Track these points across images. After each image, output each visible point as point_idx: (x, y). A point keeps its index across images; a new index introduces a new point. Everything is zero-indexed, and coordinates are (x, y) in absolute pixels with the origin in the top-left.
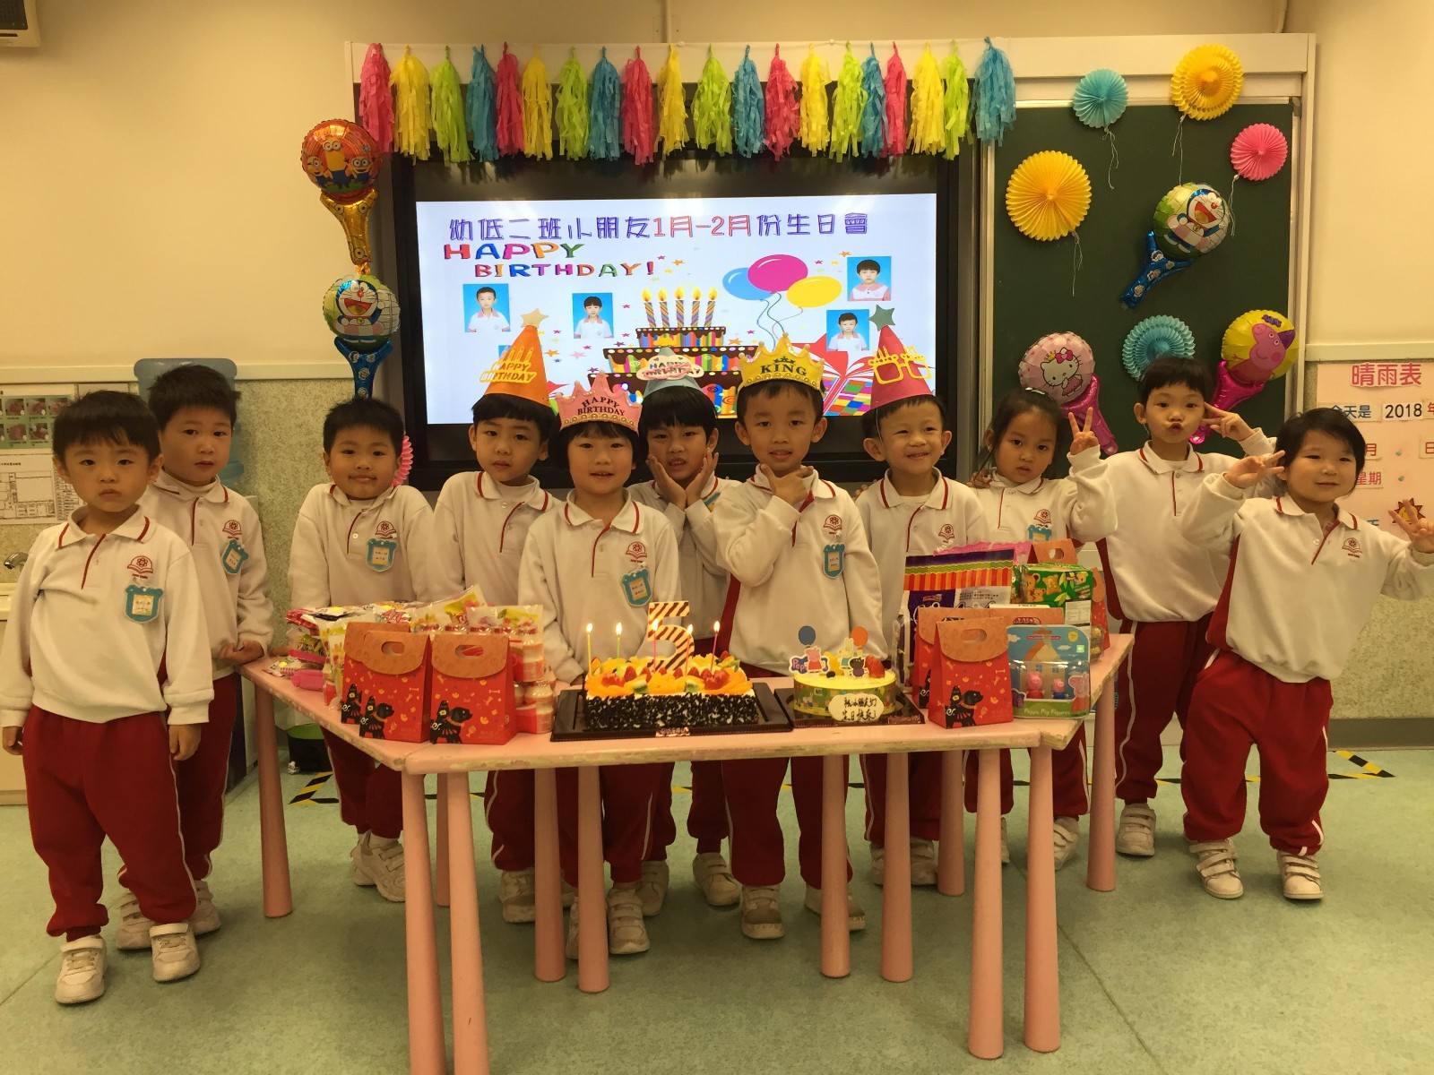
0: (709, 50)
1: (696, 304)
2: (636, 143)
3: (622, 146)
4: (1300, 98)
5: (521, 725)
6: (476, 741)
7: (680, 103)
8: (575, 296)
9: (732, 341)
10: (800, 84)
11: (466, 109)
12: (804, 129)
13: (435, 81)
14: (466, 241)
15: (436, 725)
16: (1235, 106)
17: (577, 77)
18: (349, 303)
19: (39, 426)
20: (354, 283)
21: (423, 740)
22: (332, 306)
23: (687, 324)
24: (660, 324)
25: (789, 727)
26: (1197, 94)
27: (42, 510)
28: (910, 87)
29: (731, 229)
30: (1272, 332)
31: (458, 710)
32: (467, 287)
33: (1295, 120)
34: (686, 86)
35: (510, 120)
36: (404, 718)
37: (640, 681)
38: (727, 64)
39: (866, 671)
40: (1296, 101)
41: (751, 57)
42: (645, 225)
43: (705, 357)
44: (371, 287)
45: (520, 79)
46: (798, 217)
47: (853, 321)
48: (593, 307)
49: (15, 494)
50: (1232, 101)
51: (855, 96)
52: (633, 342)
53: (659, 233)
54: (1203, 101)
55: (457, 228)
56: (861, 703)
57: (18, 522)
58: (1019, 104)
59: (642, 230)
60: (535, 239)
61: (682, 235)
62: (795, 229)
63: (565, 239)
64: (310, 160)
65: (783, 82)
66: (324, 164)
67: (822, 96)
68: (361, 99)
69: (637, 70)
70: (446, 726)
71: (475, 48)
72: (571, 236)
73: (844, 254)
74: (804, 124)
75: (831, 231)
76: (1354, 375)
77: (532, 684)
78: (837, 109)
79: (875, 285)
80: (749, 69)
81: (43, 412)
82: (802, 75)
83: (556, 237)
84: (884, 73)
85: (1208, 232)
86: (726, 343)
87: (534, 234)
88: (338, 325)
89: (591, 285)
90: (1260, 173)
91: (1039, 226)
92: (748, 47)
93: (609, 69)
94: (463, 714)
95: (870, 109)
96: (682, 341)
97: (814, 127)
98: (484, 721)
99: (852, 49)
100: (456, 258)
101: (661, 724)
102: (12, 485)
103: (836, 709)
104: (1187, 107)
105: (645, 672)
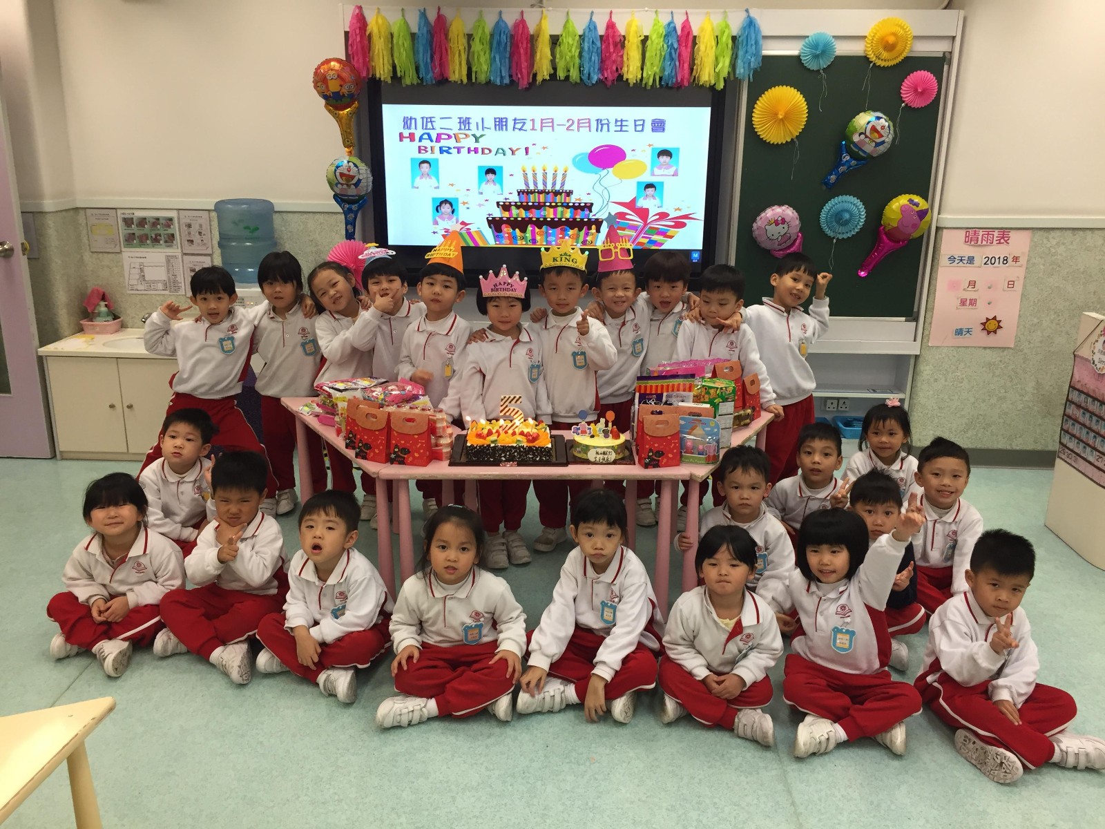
0: (568, 13)
1: (555, 176)
2: (519, 76)
3: (511, 76)
4: (951, 53)
5: (435, 456)
6: (412, 464)
7: (547, 51)
8: (480, 168)
9: (577, 200)
10: (624, 37)
11: (415, 51)
12: (625, 69)
13: (395, 30)
14: (412, 131)
15: (393, 456)
16: (907, 58)
17: (484, 31)
18: (342, 175)
19: (156, 235)
20: (346, 162)
21: (386, 462)
22: (331, 176)
23: (549, 187)
24: (532, 187)
25: (566, 464)
26: (881, 50)
27: (160, 286)
28: (694, 43)
29: (578, 127)
30: (913, 210)
31: (404, 449)
32: (413, 160)
33: (946, 67)
34: (551, 36)
35: (441, 59)
36: (377, 451)
37: (493, 437)
38: (579, 25)
39: (611, 435)
40: (948, 56)
41: (594, 19)
42: (524, 123)
43: (560, 209)
44: (355, 165)
45: (448, 31)
46: (622, 121)
47: (653, 189)
48: (491, 175)
49: (144, 276)
50: (905, 54)
51: (659, 48)
52: (514, 198)
53: (533, 129)
54: (885, 55)
55: (407, 122)
56: (604, 453)
57: (146, 292)
58: (766, 52)
59: (522, 126)
60: (456, 131)
61: (547, 130)
62: (619, 128)
63: (474, 130)
64: (319, 84)
65: (614, 36)
66: (327, 87)
67: (638, 47)
68: (350, 42)
69: (521, 26)
70: (398, 456)
71: (420, 11)
72: (478, 129)
73: (650, 145)
74: (626, 65)
75: (642, 130)
76: (966, 237)
77: (441, 437)
78: (648, 55)
79: (668, 166)
80: (592, 28)
81: (159, 226)
82: (626, 31)
83: (469, 129)
84: (679, 32)
85: (878, 145)
86: (573, 201)
87: (454, 127)
88: (335, 188)
89: (490, 161)
90: (919, 103)
91: (773, 134)
92: (592, 12)
93: (503, 25)
94: (406, 451)
95: (668, 57)
96: (545, 198)
97: (631, 69)
98: (416, 455)
99: (659, 15)
100: (407, 141)
101: (504, 459)
102: (142, 270)
103: (591, 456)
104: (874, 58)
105: (497, 431)
